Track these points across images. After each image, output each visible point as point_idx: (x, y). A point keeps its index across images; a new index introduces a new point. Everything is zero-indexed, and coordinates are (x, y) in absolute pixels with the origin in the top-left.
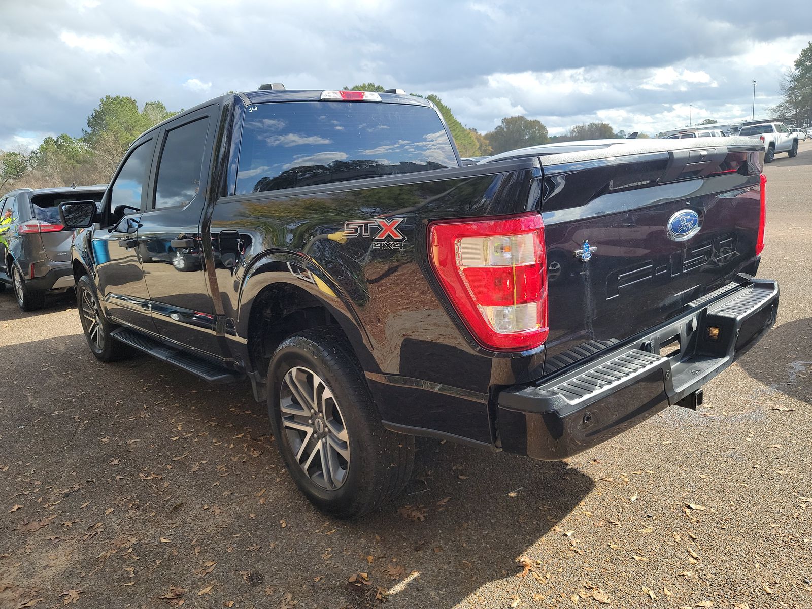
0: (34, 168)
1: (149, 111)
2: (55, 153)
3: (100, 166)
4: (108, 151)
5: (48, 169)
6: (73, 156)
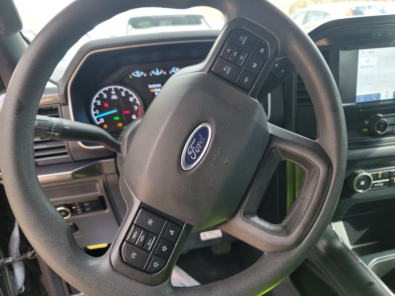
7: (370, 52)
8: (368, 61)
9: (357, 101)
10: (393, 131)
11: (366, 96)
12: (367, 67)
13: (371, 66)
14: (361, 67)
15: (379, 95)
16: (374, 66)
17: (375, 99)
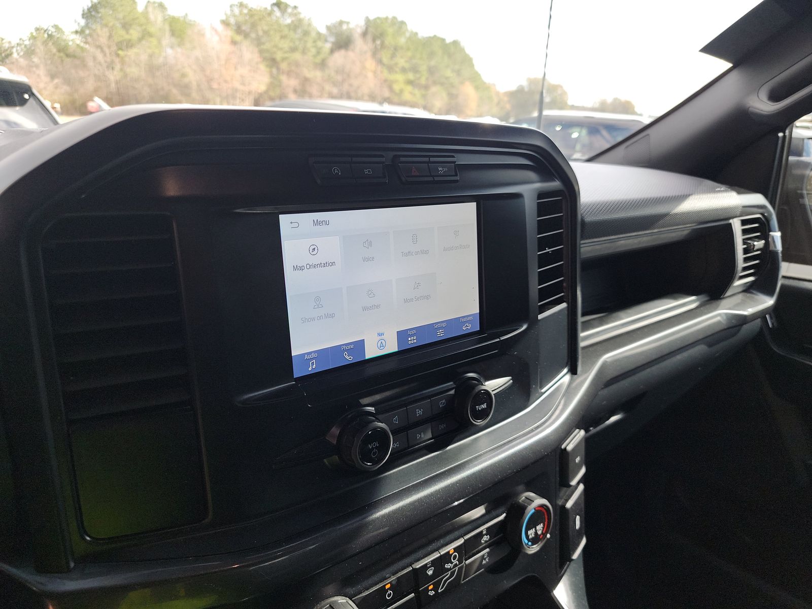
0: (21, 57)
1: (150, 9)
2: (45, 43)
3: (91, 63)
4: (99, 47)
5: (36, 60)
6: (63, 50)
7: (317, 223)
8: (314, 250)
9: (297, 374)
10: (409, 447)
11: (322, 354)
12: (315, 266)
13: (325, 265)
14: (295, 268)
15: (360, 345)
16: (333, 264)
17: (349, 359)
